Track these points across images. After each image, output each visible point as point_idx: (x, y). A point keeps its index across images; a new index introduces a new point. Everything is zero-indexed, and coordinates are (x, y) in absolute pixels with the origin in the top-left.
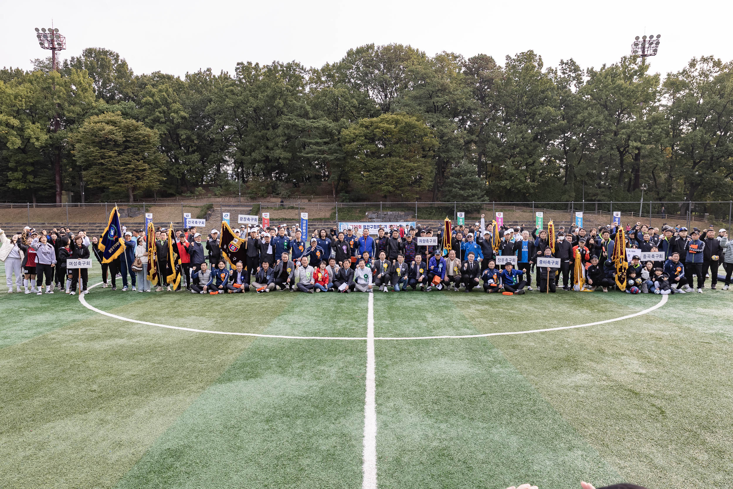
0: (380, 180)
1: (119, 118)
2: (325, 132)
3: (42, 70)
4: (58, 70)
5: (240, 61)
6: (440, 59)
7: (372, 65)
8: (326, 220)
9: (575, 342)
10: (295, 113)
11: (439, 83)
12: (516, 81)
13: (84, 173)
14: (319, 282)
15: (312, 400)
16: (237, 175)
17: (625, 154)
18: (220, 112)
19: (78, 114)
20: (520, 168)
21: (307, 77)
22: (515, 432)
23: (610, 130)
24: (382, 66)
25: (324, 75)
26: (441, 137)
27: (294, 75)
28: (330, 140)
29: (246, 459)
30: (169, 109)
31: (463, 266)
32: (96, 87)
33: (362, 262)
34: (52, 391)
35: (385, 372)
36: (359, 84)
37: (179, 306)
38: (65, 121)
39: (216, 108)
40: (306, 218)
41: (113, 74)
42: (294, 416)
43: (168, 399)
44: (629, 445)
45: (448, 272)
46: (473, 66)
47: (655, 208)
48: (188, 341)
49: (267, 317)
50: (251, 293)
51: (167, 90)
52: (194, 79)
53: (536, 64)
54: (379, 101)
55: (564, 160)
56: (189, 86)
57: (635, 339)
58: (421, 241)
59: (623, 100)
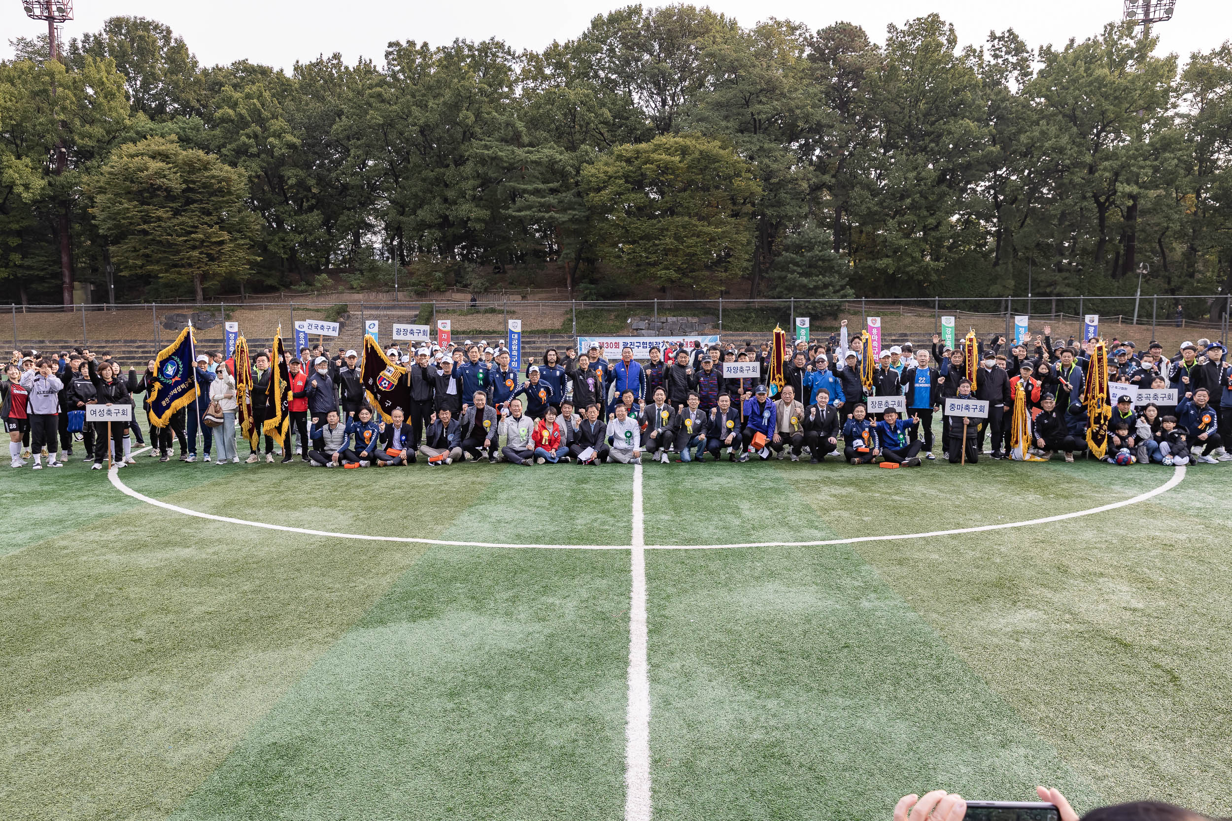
0: (653, 258)
1: (173, 148)
2: (553, 171)
3: (30, 59)
4: (60, 59)
5: (393, 40)
6: (765, 32)
7: (638, 45)
8: (555, 333)
9: (1014, 553)
10: (497, 135)
11: (762, 77)
12: (907, 73)
13: (112, 248)
14: (544, 446)
15: (533, 657)
16: (391, 250)
17: (1107, 208)
18: (358, 136)
19: (98, 141)
20: (913, 235)
21: (517, 68)
22: (903, 715)
23: (1081, 163)
24: (657, 47)
25: (549, 65)
26: (767, 179)
27: (493, 65)
28: (561, 186)
29: (414, 762)
30: (265, 129)
31: (808, 413)
32: (130, 90)
33: (622, 410)
34: (64, 641)
35: (664, 608)
36: (614, 81)
37: (289, 489)
38: (76, 153)
39: (351, 127)
40: (518, 329)
41: (161, 65)
42: (499, 686)
43: (272, 656)
44: (1112, 737)
45: (780, 427)
46: (826, 45)
47: (1162, 309)
48: (306, 553)
49: (449, 509)
50: (418, 466)
51: (261, 95)
52: (310, 74)
53: (943, 40)
54: (652, 113)
55: (995, 220)
56: (301, 87)
57: (1124, 546)
58: (729, 369)
59: (1107, 106)
